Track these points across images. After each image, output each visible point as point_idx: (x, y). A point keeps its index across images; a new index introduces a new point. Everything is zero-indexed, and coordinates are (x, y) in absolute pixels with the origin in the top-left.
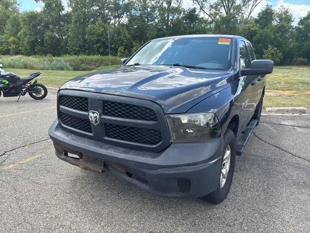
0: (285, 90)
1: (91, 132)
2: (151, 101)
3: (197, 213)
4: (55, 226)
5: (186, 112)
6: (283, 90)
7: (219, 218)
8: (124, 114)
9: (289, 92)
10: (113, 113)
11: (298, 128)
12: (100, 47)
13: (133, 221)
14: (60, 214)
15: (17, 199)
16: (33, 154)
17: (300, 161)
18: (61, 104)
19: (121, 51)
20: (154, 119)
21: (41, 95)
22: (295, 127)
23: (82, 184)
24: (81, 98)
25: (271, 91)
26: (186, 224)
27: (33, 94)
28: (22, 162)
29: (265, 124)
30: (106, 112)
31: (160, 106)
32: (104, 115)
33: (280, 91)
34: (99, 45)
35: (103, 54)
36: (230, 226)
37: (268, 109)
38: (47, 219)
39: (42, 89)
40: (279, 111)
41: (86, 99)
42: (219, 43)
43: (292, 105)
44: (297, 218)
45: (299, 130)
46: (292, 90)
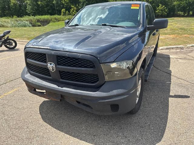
0: (170, 34)
1: (50, 76)
2: (90, 55)
3: (122, 121)
4: (33, 136)
5: (114, 61)
6: (169, 34)
7: (135, 123)
8: (72, 64)
9: (173, 35)
10: (64, 64)
11: (180, 60)
12: (49, 10)
13: (83, 129)
14: (36, 128)
15: (6, 120)
16: (13, 88)
17: (182, 81)
18: (27, 58)
19: (63, 12)
20: (93, 67)
21: (13, 46)
22: (178, 59)
23: (48, 107)
24: (41, 54)
25: (162, 35)
26: (116, 128)
27: (8, 46)
28: (6, 94)
29: (159, 58)
30: (59, 63)
31: (96, 58)
32: (58, 65)
33: (167, 36)
34: (48, 8)
35: (51, 14)
36: (143, 127)
37: (161, 48)
38: (28, 132)
39: (13, 42)
40: (167, 49)
41: (45, 54)
42: (132, 8)
43: (175, 45)
44: (182, 119)
45: (180, 61)
46: (174, 34)
